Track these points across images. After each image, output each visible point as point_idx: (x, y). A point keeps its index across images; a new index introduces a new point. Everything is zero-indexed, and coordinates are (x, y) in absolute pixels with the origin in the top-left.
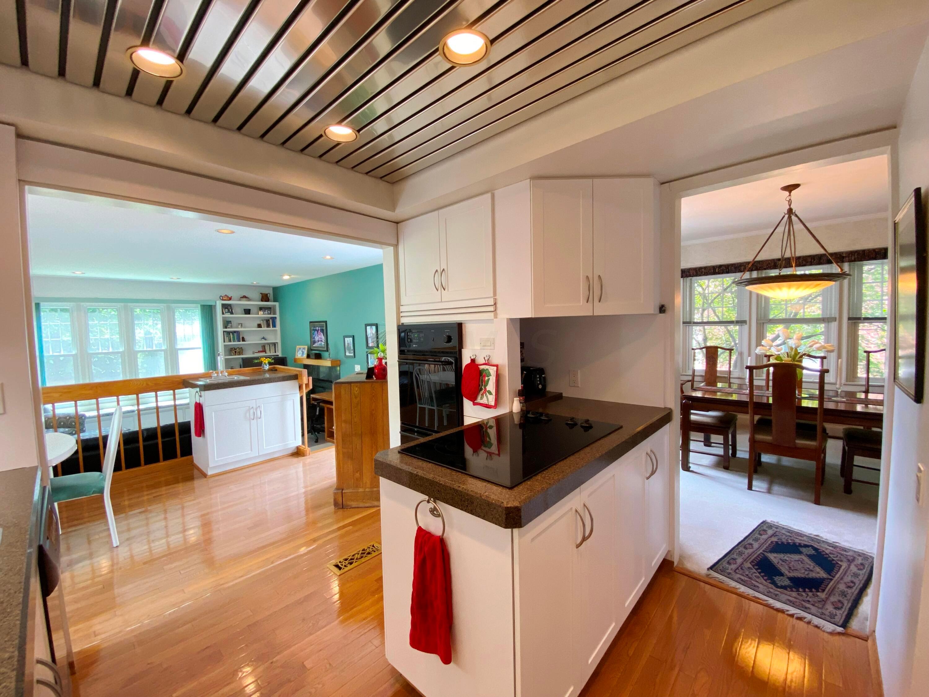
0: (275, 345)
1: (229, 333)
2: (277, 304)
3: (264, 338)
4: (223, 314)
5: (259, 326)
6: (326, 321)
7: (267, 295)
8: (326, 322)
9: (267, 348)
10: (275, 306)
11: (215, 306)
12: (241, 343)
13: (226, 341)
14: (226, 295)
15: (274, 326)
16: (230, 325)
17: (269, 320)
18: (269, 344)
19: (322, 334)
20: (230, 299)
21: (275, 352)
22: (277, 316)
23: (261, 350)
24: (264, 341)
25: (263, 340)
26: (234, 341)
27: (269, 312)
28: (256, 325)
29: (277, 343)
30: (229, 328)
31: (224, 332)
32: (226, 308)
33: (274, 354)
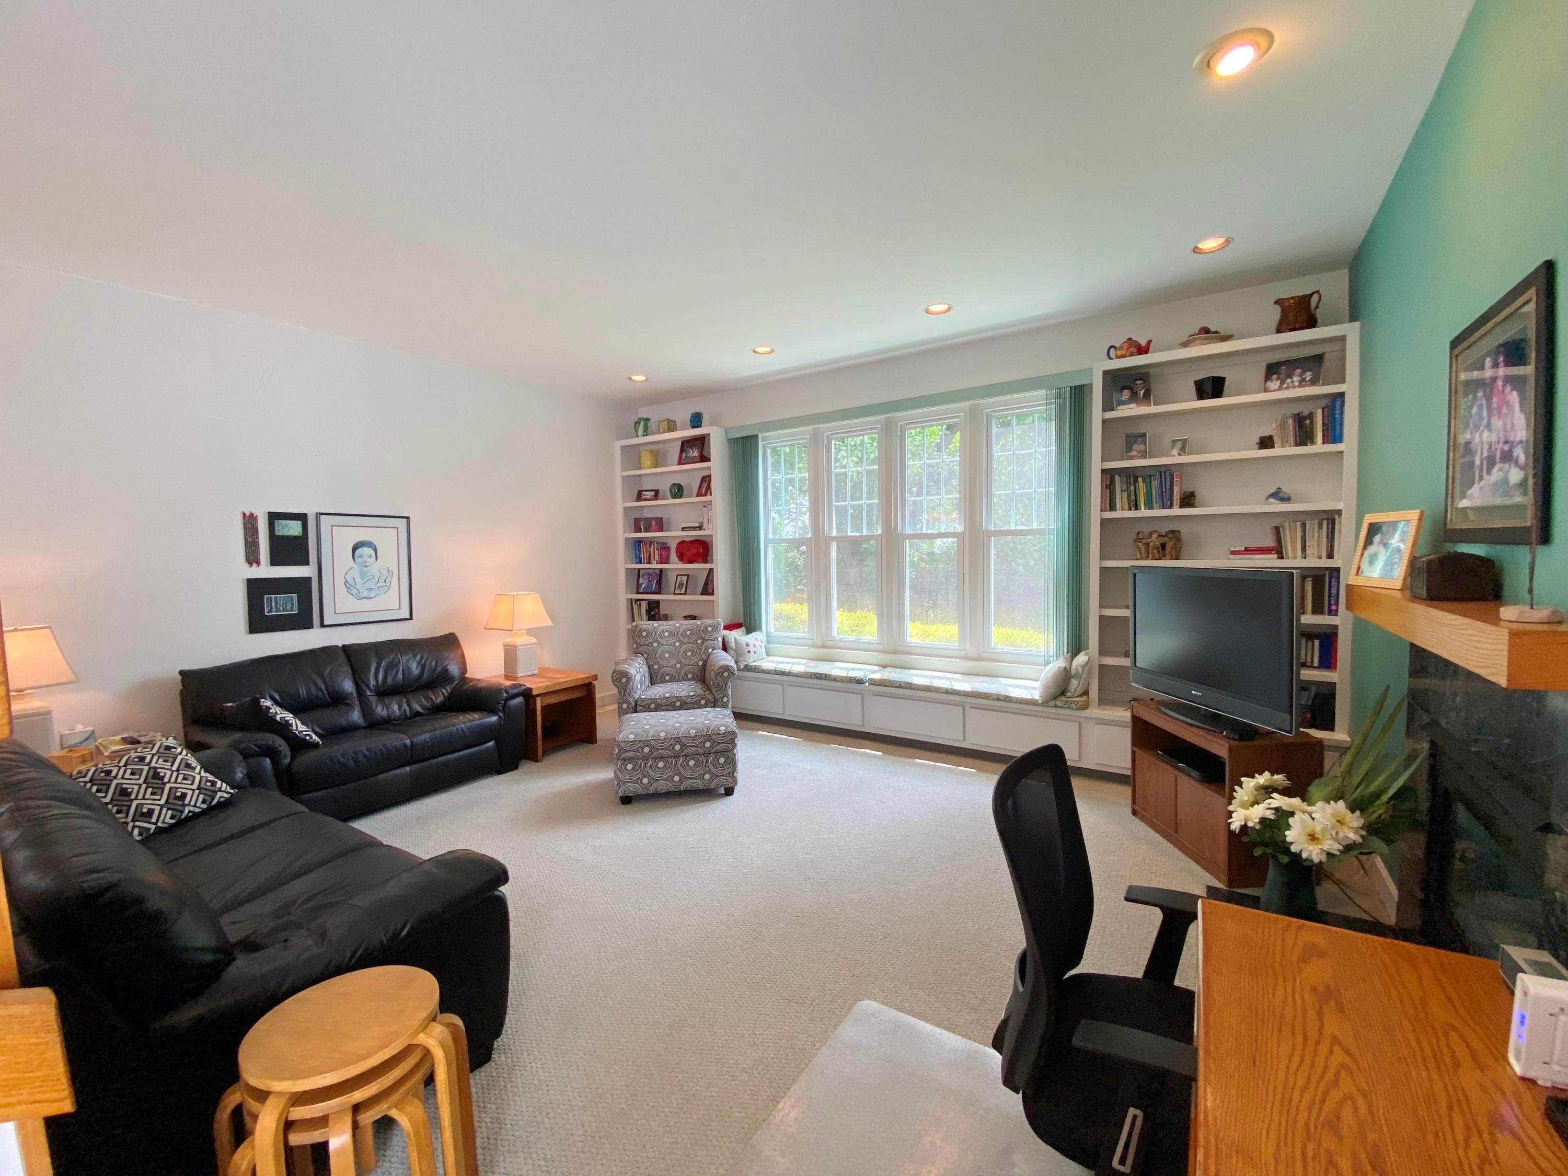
0: (1333, 522)
1: (1131, 475)
2: (1351, 331)
3: (1277, 494)
5: (1264, 441)
9: (1292, 536)
10: (1340, 341)
12: (1177, 511)
13: (1118, 505)
14: (1127, 337)
15: (1333, 435)
17: (1307, 412)
18: (1303, 518)
21: (1330, 556)
22: (1350, 388)
24: (1280, 507)
25: (1272, 500)
26: (1149, 506)
31: (1107, 473)
33: (1325, 563)
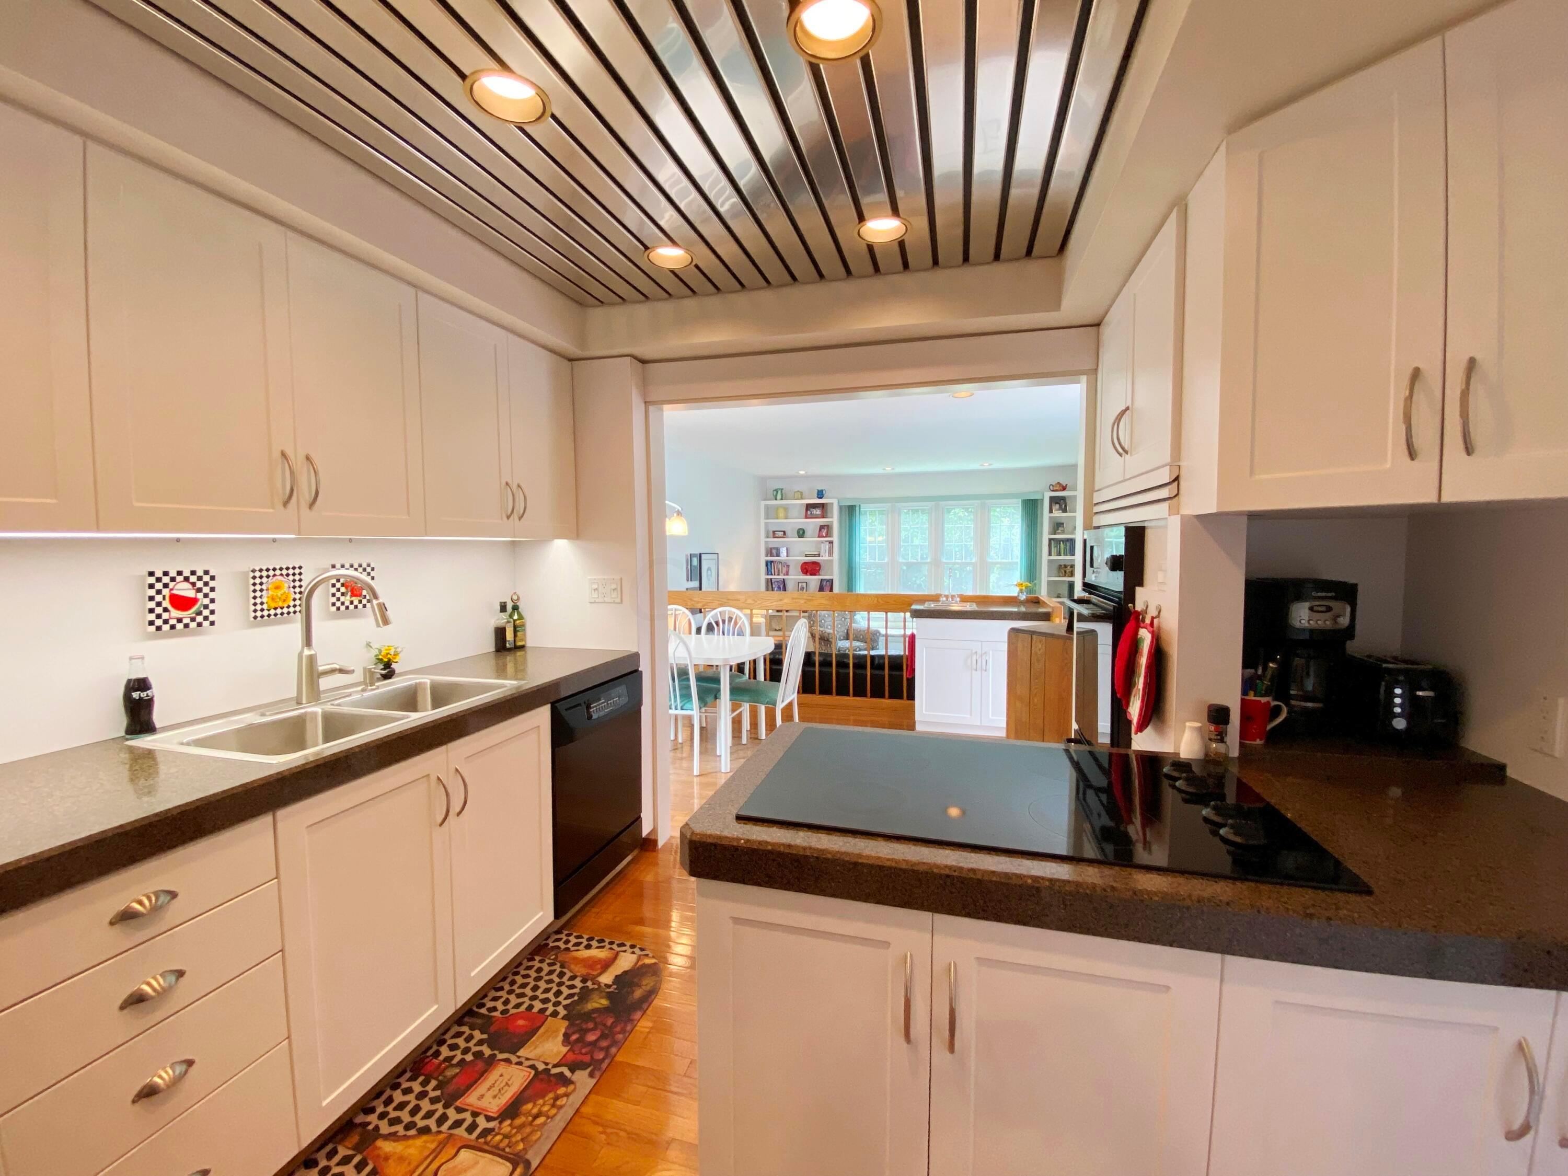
1: (1058, 541)
4: (1051, 511)
11: (1042, 500)
13: (1053, 554)
14: (1058, 483)
16: (1061, 529)
20: (1064, 488)
26: (1065, 554)
30: (1059, 533)
31: (1050, 540)
32: (1057, 503)
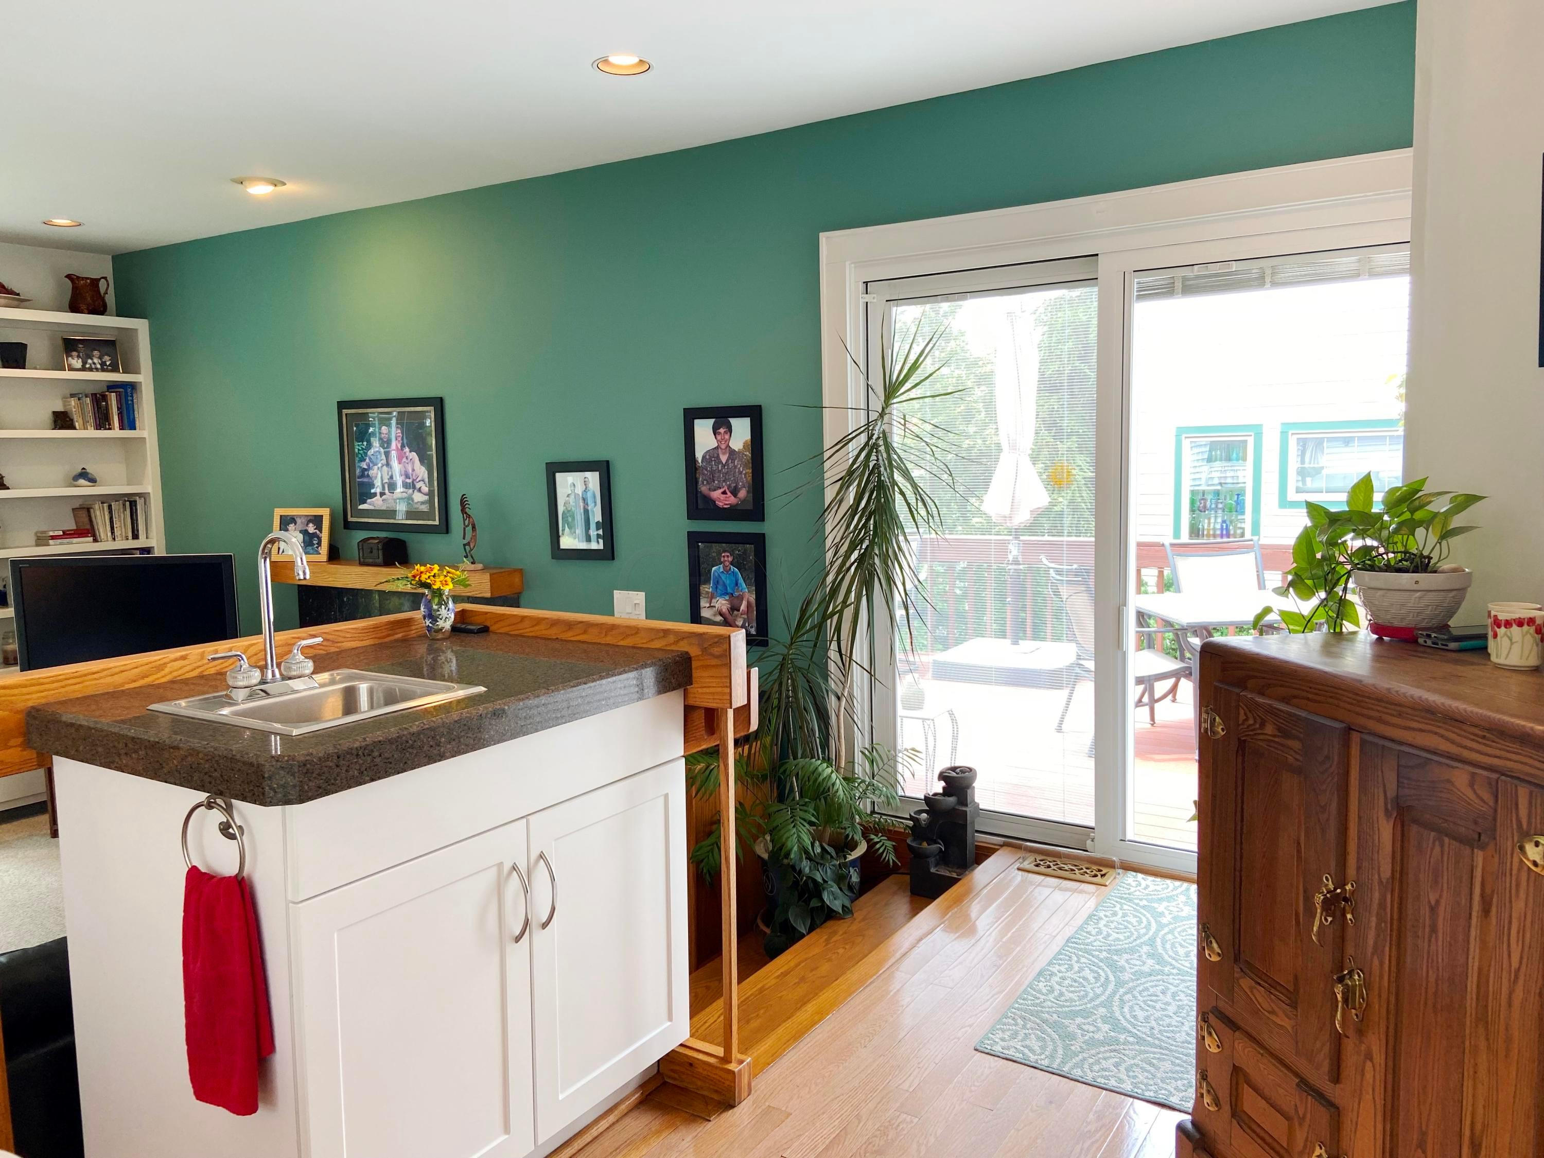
0: (133, 504)
2: (141, 326)
3: (84, 475)
5: (62, 420)
6: (441, 400)
7: (95, 282)
8: (439, 404)
9: (100, 518)
10: (130, 333)
15: (129, 422)
17: (104, 397)
18: (107, 500)
19: (414, 455)
21: (135, 536)
22: (144, 378)
23: (71, 525)
24: (84, 489)
25: (82, 482)
27: (107, 360)
28: (47, 417)
29: (144, 496)
33: (132, 544)
